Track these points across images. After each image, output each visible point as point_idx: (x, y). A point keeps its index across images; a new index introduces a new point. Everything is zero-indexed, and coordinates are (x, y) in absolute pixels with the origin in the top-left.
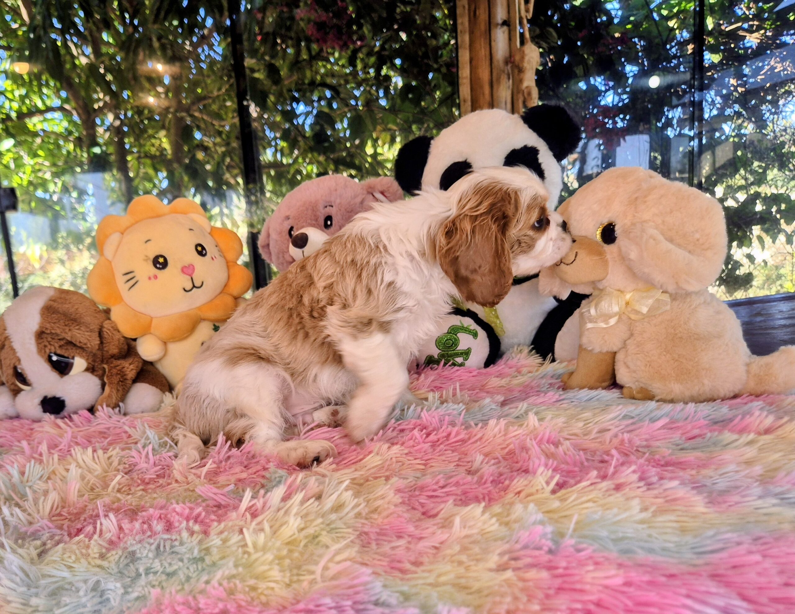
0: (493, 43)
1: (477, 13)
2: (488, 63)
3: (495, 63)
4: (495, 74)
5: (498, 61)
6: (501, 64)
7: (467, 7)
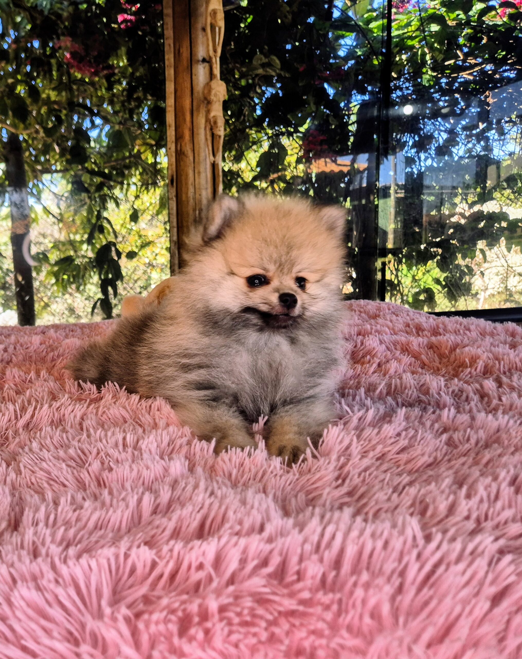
0: (194, 77)
1: (181, 51)
2: (189, 94)
3: (195, 95)
4: (195, 104)
5: (198, 92)
6: (201, 95)
7: (172, 45)
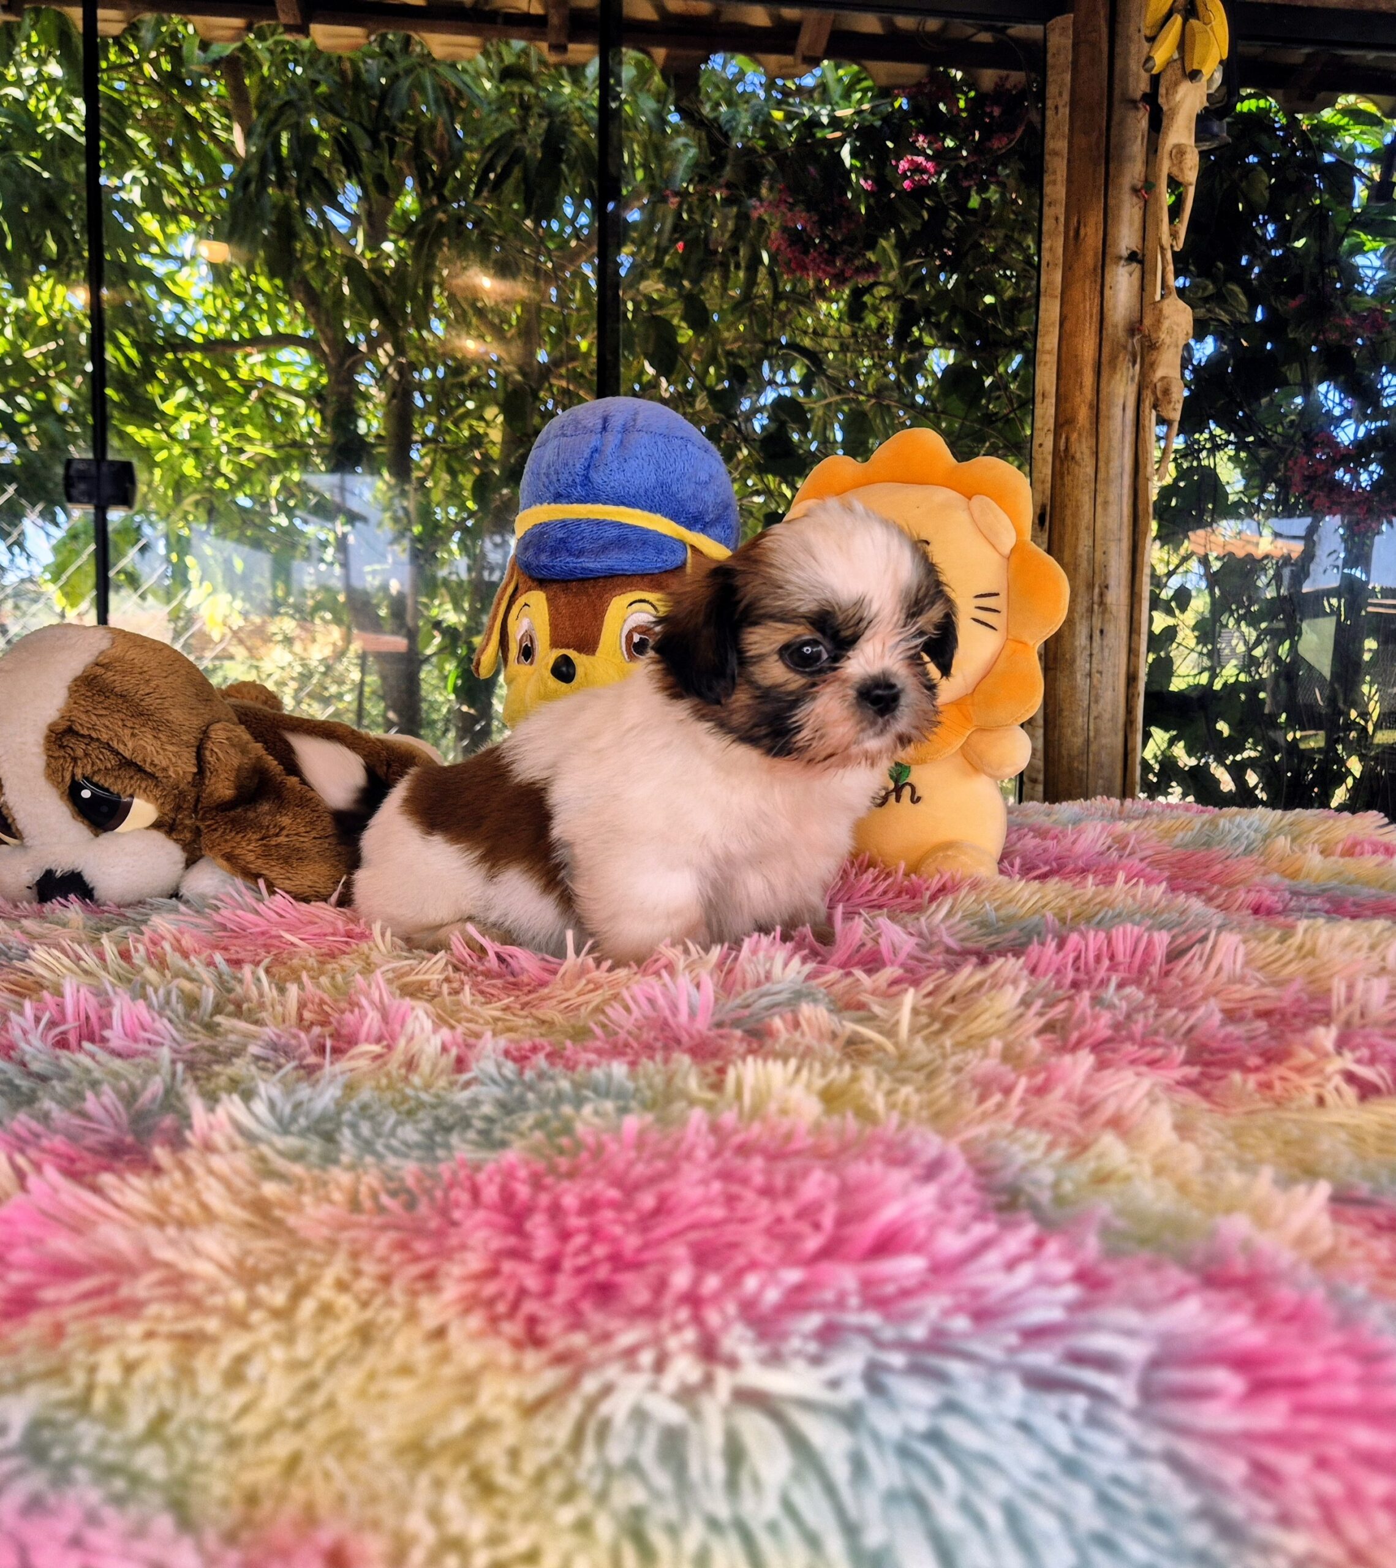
0: (1107, 292)
1: (1082, 232)
2: (1095, 326)
3: (1109, 330)
4: (1106, 350)
5: (1116, 326)
6: (1121, 333)
7: (1062, 219)
